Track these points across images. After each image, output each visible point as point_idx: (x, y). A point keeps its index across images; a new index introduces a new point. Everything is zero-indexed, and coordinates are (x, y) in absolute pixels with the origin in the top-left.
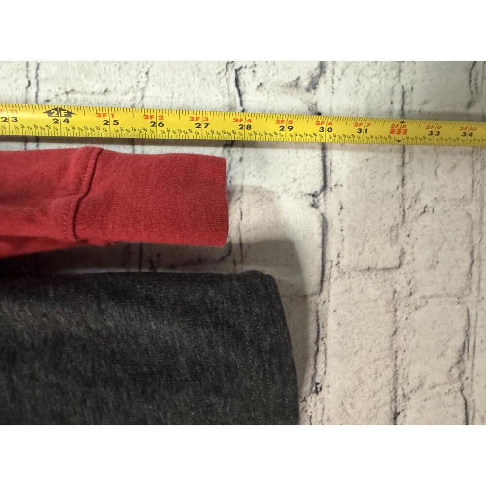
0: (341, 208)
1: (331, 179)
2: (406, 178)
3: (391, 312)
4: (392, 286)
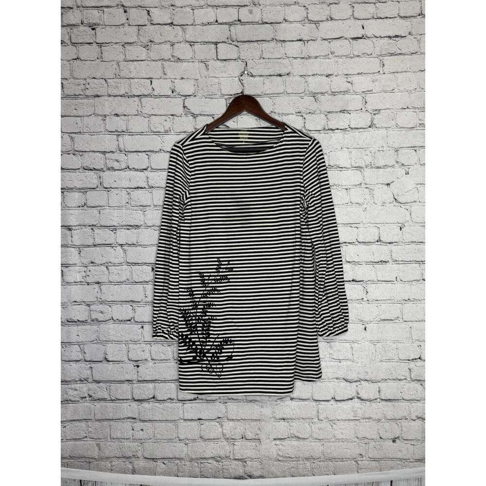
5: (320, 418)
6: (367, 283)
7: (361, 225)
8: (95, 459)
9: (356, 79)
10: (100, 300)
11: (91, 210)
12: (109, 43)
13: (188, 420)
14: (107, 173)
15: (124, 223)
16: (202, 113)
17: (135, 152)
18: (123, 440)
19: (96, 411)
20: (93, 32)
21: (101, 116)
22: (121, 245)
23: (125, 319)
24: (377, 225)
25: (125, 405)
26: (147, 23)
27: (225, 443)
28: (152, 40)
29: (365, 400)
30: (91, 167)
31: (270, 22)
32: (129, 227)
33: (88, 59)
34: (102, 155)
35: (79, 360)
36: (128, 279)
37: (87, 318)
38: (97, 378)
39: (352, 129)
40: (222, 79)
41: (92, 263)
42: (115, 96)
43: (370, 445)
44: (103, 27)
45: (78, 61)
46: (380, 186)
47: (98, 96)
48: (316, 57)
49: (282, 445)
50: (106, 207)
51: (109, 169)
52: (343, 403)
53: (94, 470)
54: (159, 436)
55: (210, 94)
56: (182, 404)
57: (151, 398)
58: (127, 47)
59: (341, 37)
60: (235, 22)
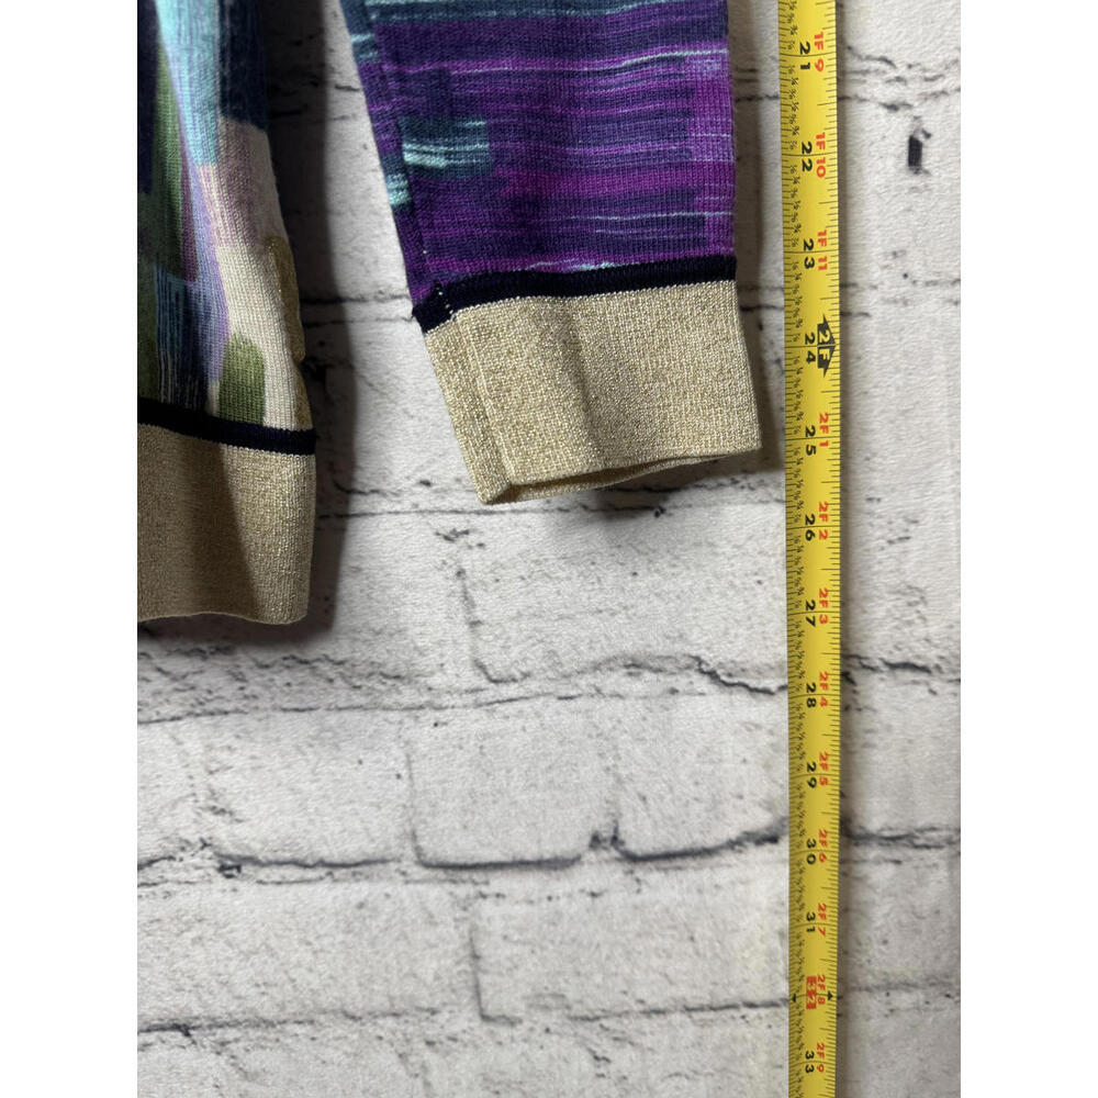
0: (593, 895)
1: (651, 870)
2: (662, 1016)
3: (393, 1005)
4: (444, 1004)
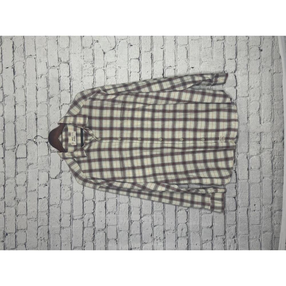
5: (247, 95)
6: (164, 66)
7: (129, 70)
8: (273, 234)
9: (39, 72)
10: (175, 230)
11: (119, 236)
12: (16, 225)
13: (248, 176)
14: (96, 226)
15: (127, 216)
16: (60, 167)
17: (83, 209)
18: (261, 217)
19: (244, 234)
20: (8, 234)
21: (61, 230)
22: (141, 217)
23: (187, 215)
24: (129, 60)
25: (239, 216)
26: (3, 201)
27: (263, 154)
28: (14, 198)
29: (236, 68)
30: (92, 236)
31: (4, 125)
32: (130, 212)
33: (25, 237)
34: (85, 229)
35: (212, 244)
36: (162, 214)
37: (186, 239)
38: (223, 233)
39: (70, 75)
40: (38, 155)
41: (152, 235)
42: (49, 221)
43: (263, 65)
44: (5, 228)
45: (27, 244)
46: (105, 58)
47: (48, 232)
48: (26, 97)
49: (264, 119)
50: (118, 227)
51: (94, 225)
52: (238, 81)
53: (279, 235)
54: (259, 194)
55: (48, 162)
56: (239, 180)
57: (235, 199)
58: (18, 213)
59: (13, 81)
60: (3, 147)
